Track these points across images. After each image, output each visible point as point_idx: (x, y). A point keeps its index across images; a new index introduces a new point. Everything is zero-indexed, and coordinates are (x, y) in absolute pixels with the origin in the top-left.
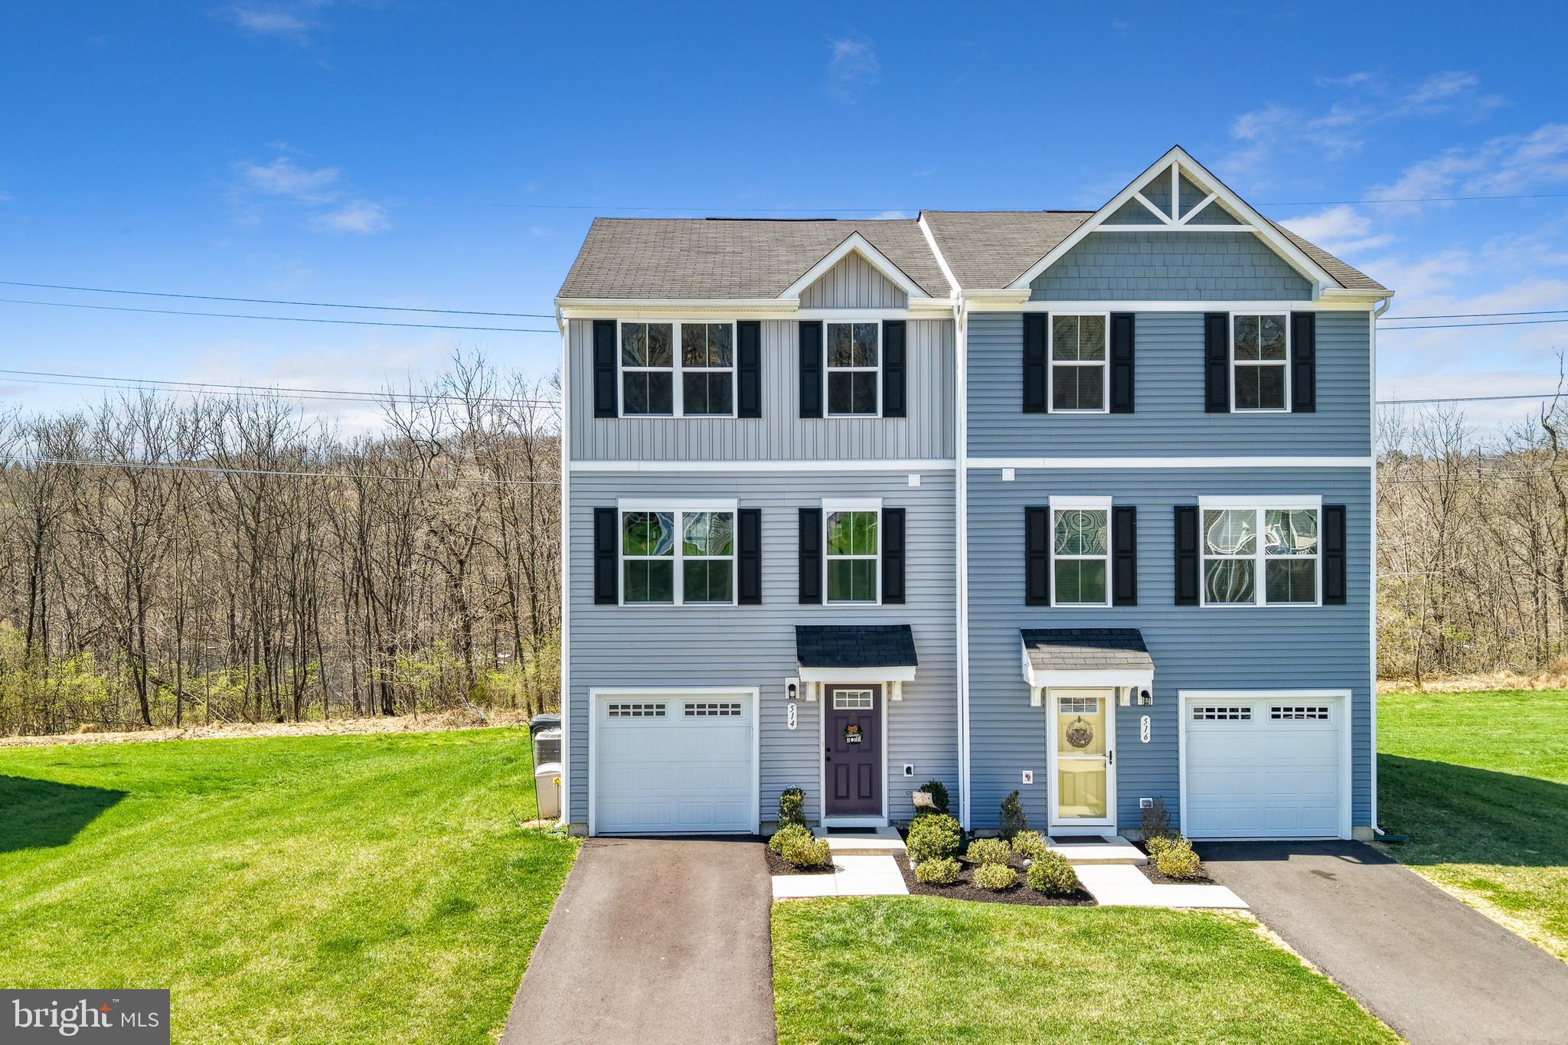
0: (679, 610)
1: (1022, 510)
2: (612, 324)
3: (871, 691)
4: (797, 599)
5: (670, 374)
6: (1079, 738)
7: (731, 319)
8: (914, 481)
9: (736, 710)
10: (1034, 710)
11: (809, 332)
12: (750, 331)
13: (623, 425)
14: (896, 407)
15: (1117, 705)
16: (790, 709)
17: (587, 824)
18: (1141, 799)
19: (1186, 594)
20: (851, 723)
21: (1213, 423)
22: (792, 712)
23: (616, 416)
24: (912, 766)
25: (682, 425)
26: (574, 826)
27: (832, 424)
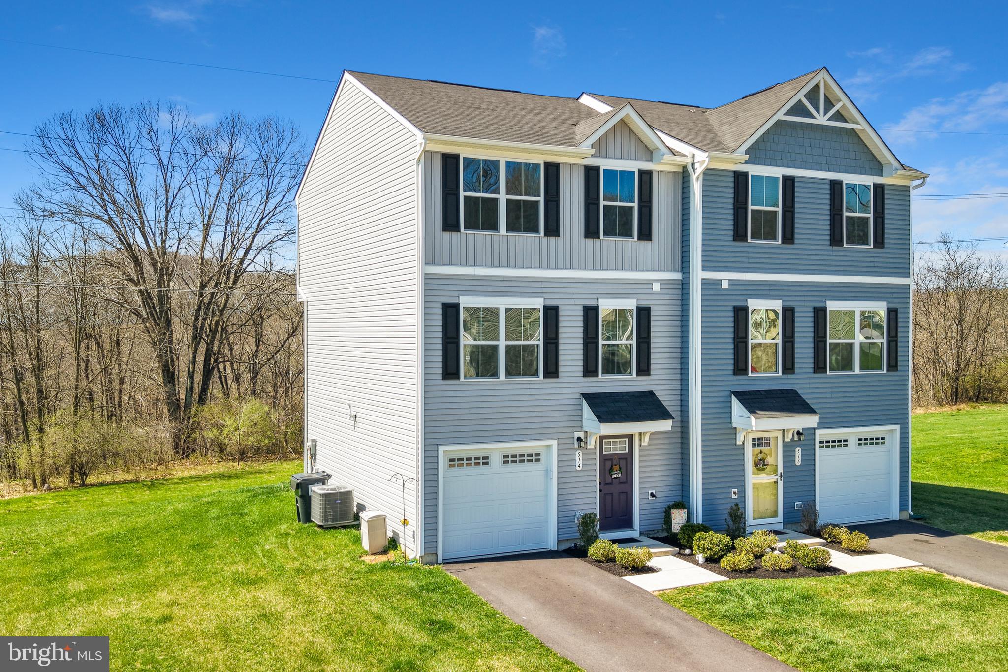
0: (503, 383)
1: (731, 309)
2: (456, 157)
3: (627, 440)
4: (581, 374)
5: (496, 200)
6: (761, 464)
7: (539, 160)
8: (656, 287)
9: (537, 457)
10: (738, 447)
11: (591, 173)
12: (553, 170)
13: (463, 237)
14: (646, 234)
15: (783, 441)
16: (577, 455)
17: (436, 554)
18: (796, 503)
19: (819, 367)
20: (614, 463)
21: (835, 253)
22: (579, 456)
23: (459, 231)
24: (654, 492)
25: (505, 240)
26: (426, 556)
27: (605, 244)
